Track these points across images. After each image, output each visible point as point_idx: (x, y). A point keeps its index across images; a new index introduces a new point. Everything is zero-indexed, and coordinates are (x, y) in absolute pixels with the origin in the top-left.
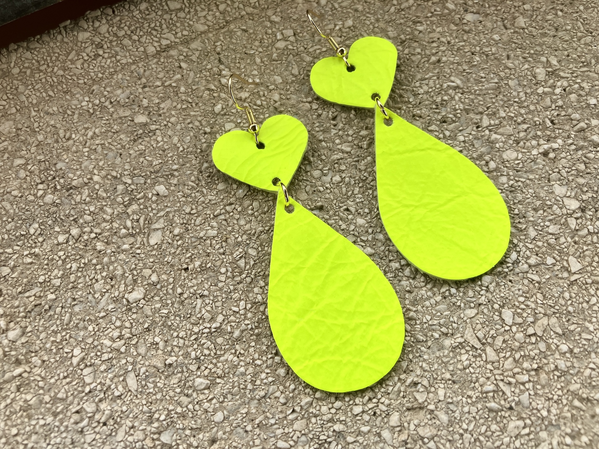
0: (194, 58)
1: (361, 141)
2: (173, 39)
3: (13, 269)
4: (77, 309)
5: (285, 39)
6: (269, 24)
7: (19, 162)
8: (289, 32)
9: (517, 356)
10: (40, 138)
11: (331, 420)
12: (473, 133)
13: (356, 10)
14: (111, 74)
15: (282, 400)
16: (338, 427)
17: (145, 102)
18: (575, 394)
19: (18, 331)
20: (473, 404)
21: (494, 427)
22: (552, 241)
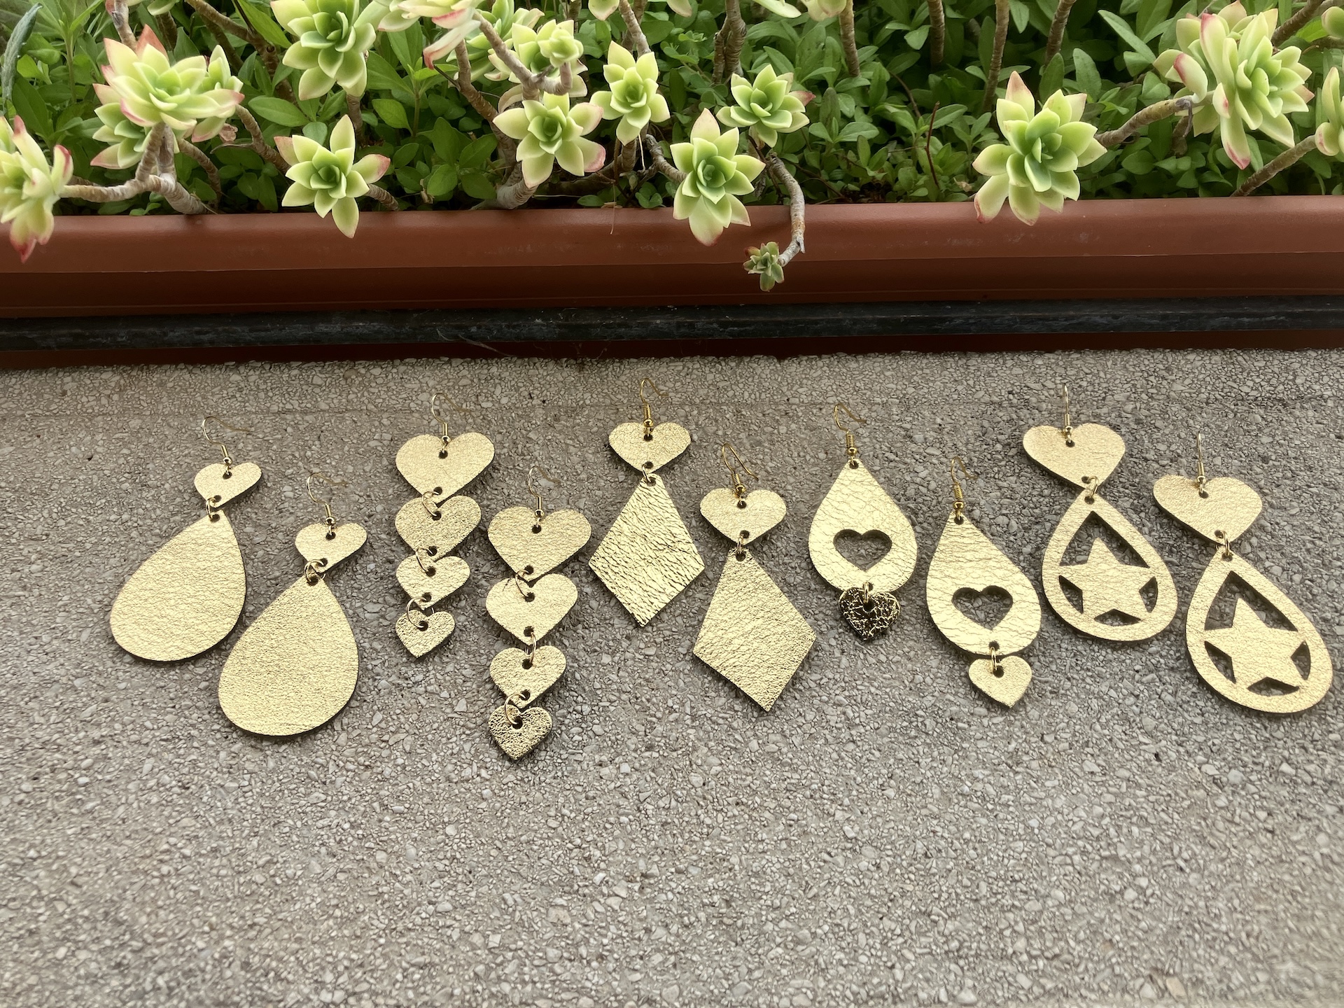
0: (301, 427)
2: (296, 406)
3: (67, 524)
4: (87, 570)
5: (380, 441)
6: (377, 423)
7: (125, 451)
8: (388, 437)
9: (360, 749)
10: (151, 440)
11: (193, 726)
14: (233, 415)
15: (172, 695)
16: (194, 732)
17: (241, 446)
18: (380, 799)
19: (40, 567)
20: (300, 766)
21: (302, 790)
22: (460, 681)
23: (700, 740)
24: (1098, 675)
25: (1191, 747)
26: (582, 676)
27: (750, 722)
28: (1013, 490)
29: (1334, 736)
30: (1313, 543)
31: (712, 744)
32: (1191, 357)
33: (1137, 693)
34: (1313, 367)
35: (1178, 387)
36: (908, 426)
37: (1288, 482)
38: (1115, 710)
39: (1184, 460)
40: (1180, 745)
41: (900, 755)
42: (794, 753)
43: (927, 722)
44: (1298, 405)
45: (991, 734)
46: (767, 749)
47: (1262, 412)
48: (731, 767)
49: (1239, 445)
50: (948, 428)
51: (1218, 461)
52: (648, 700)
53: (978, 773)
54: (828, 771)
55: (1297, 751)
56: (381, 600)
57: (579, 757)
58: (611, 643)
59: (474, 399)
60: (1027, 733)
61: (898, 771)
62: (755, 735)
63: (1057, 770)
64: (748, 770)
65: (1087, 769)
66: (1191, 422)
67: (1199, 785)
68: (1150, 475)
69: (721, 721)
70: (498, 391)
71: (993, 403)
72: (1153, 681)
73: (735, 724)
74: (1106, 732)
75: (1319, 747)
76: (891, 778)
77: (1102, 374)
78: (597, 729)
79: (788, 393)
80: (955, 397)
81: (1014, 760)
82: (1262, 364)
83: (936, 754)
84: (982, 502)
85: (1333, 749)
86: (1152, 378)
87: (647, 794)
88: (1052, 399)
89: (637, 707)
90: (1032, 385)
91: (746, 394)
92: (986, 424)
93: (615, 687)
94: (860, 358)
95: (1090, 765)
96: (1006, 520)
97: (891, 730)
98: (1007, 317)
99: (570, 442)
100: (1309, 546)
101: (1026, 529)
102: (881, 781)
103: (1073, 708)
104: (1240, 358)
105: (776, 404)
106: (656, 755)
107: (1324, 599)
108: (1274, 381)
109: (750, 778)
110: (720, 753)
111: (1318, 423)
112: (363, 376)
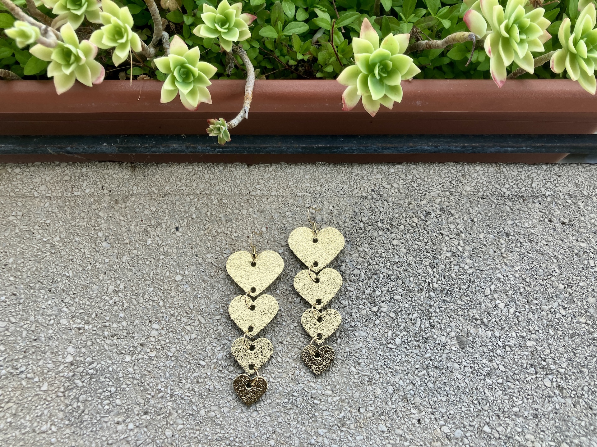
1: (7, 282)
5: (15, 216)
6: (15, 205)
8: (20, 214)
12: (57, 303)
13: (57, 216)
22: (45, 371)
23: (173, 409)
24: (395, 371)
25: (437, 415)
26: (113, 369)
27: (202, 398)
28: (365, 253)
29: (516, 409)
30: (524, 288)
31: (180, 411)
32: (478, 168)
33: (414, 382)
34: (543, 176)
35: (467, 188)
36: (313, 211)
37: (517, 249)
38: (400, 393)
39: (463, 235)
40: (433, 414)
41: (280, 420)
42: (224, 417)
43: (298, 400)
44: (531, 201)
45: (331, 407)
46: (209, 415)
47: (511, 204)
48: (188, 426)
49: (495, 226)
50: (336, 212)
51: (482, 236)
52: (148, 384)
53: (321, 431)
54: (240, 429)
55: (494, 418)
56: (7, 319)
57: (106, 419)
58: (132, 349)
59: (70, 190)
60: (351, 407)
61: (278, 429)
62: (204, 406)
63: (364, 430)
64: (198, 428)
65: (380, 429)
66: (471, 210)
67: (438, 440)
68: (444, 244)
69: (186, 398)
70: (85, 185)
71: (362, 197)
72: (424, 375)
73: (193, 400)
74: (394, 406)
75: (506, 416)
76: (274, 433)
77: (426, 179)
78: (118, 402)
79: (250, 189)
80: (342, 193)
81: (342, 422)
82: (515, 173)
83: (300, 419)
84: (347, 261)
85: (514, 417)
86: (454, 182)
87: (140, 442)
88: (396, 195)
89: (142, 388)
90: (386, 186)
91: (226, 188)
92: (357, 210)
93: (130, 376)
94: (293, 166)
95: (382, 427)
96: (358, 271)
97: (278, 404)
98: (374, 146)
99: (122, 218)
100: (522, 290)
101: (369, 278)
102: (268, 435)
103: (378, 391)
104: (504, 170)
105: (243, 195)
106: (148, 418)
107: (524, 324)
108: (520, 185)
109: (198, 432)
110: (184, 416)
111: (540, 211)
112: (10, 173)
